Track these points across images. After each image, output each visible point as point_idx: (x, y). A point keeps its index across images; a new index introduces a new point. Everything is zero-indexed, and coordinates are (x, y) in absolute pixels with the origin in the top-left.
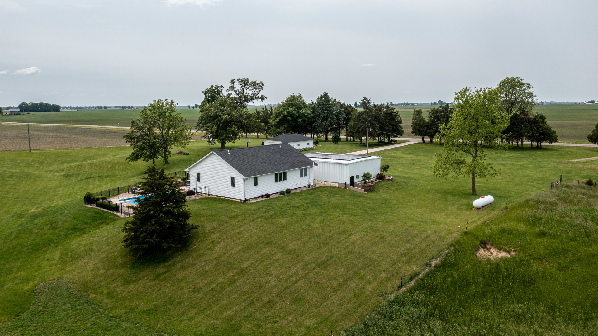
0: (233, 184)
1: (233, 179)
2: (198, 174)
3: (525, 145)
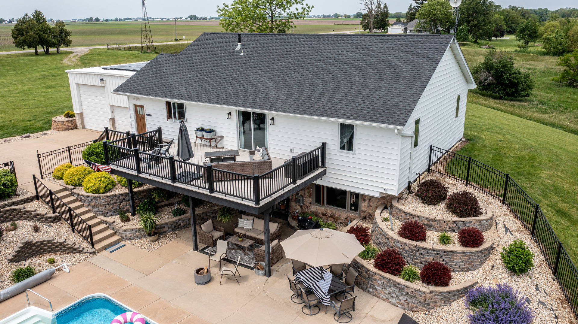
0: (457, 113)
1: (458, 100)
2: (417, 125)
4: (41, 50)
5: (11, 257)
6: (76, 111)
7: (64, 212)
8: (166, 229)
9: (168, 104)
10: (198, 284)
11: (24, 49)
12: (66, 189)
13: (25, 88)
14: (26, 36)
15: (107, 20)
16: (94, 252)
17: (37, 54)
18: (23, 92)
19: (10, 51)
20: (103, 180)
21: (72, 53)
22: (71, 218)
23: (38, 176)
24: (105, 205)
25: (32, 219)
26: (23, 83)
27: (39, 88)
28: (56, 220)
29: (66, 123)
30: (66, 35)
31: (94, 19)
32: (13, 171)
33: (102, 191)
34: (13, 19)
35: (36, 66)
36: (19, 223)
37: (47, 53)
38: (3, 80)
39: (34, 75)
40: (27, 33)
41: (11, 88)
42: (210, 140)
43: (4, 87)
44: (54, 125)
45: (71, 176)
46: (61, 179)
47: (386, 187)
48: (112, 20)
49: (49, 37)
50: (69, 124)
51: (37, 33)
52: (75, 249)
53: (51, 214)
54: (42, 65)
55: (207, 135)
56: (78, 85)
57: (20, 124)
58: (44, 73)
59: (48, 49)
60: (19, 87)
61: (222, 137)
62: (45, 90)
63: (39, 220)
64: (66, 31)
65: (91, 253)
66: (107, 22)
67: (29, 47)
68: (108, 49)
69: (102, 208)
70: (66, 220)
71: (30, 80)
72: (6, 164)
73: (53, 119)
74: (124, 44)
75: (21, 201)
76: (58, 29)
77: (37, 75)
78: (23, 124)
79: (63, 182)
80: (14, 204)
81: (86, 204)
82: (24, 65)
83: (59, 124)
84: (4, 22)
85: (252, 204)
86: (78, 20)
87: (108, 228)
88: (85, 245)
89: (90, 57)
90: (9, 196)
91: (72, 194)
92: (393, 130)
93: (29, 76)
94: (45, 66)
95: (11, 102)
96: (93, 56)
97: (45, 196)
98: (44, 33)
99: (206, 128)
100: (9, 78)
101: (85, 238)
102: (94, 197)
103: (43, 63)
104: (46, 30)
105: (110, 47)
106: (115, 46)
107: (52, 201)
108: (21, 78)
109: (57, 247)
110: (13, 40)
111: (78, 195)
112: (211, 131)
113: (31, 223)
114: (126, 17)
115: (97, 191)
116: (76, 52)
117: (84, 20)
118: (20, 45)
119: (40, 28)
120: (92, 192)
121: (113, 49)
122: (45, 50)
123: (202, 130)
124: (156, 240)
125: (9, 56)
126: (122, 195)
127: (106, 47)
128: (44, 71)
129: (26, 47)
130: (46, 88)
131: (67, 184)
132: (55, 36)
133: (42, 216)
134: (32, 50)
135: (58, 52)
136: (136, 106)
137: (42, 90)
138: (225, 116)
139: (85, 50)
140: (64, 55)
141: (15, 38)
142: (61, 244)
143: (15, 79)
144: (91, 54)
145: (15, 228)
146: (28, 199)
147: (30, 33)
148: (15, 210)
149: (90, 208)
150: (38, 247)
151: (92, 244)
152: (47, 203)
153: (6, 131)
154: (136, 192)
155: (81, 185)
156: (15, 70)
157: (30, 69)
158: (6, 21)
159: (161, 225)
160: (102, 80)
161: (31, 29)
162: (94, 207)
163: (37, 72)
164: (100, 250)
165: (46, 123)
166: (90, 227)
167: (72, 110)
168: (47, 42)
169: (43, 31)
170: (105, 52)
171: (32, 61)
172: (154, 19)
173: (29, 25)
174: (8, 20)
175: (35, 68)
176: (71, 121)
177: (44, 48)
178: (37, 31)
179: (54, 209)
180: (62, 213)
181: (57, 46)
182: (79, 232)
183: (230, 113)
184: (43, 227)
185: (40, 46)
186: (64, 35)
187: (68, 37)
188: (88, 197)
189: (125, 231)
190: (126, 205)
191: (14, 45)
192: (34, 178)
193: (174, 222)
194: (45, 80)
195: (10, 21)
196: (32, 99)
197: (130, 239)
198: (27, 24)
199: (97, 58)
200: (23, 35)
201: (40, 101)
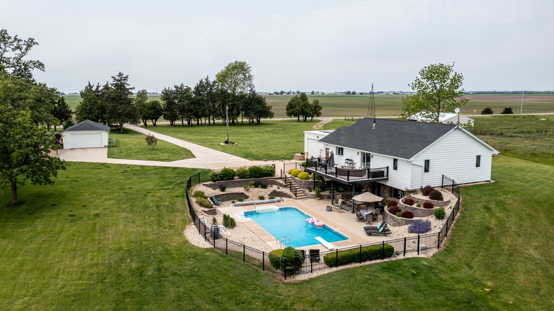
0: (478, 165)
1: (478, 158)
2: (427, 162)
3: (245, 122)
4: (301, 118)
5: (269, 194)
6: (306, 151)
7: (289, 185)
8: (324, 197)
9: (337, 147)
10: (327, 211)
11: (291, 117)
12: (291, 177)
13: (287, 141)
14: (294, 109)
15: (362, 94)
16: (296, 199)
17: (299, 121)
18: (285, 143)
19: (283, 118)
20: (305, 175)
21: (320, 121)
22: (291, 187)
23: (283, 170)
24: (304, 185)
25: (278, 185)
26: (286, 138)
27: (294, 142)
28: (286, 186)
29: (300, 157)
30: (319, 109)
31: (351, 92)
32: (275, 167)
33: (304, 179)
34: (290, 91)
35: (296, 129)
36: (273, 186)
37: (305, 121)
38: (277, 136)
39: (293, 134)
40: (295, 107)
41: (280, 140)
42: (350, 164)
43: (276, 140)
44: (295, 157)
45: (294, 172)
46: (291, 174)
47: (407, 186)
48: (366, 93)
49: (308, 110)
50: (301, 158)
51: (301, 107)
52: (290, 196)
53: (284, 184)
54: (300, 128)
55: (349, 162)
56: (308, 138)
57: (281, 156)
58: (300, 133)
59: (306, 118)
60: (284, 140)
61: (355, 163)
62: (297, 143)
63: (280, 186)
64: (319, 106)
65: (295, 199)
66: (362, 95)
67: (295, 116)
68: (345, 120)
69: (303, 185)
70: (289, 187)
71: (290, 136)
72: (273, 165)
73: (295, 154)
74: (357, 116)
75: (275, 178)
76: (314, 105)
77: (295, 134)
78: (282, 156)
79: (291, 175)
80: (273, 179)
81: (298, 183)
82: (290, 127)
83: (297, 157)
84: (284, 94)
85: (346, 181)
86: (339, 93)
87: (303, 193)
88: (294, 196)
89: (330, 125)
90: (272, 176)
91: (293, 179)
92: (405, 160)
93: (291, 135)
94: (301, 129)
95: (278, 147)
96: (333, 124)
97: (283, 178)
98: (305, 107)
99: (350, 159)
100: (280, 135)
101: (294, 194)
102: (301, 181)
103: (301, 127)
104: (306, 105)
105: (347, 118)
106: (350, 118)
107: (286, 180)
108: (286, 135)
109: (284, 195)
110: (286, 111)
111: (295, 179)
112: (351, 160)
113: (277, 186)
114: (379, 91)
115: (302, 179)
116: (323, 121)
117: (344, 93)
118: (289, 115)
119: (303, 104)
120: (300, 179)
121: (348, 120)
122: (304, 118)
123: (348, 159)
124: (320, 200)
125: (282, 121)
126: (311, 181)
127: (344, 118)
128: (300, 132)
129: (293, 116)
130: (298, 142)
131: (292, 175)
132: (311, 110)
133: (281, 184)
134: (296, 118)
135: (312, 120)
136: (326, 149)
137: (296, 143)
138: (356, 154)
139: (330, 119)
140: (315, 123)
141: (287, 110)
142: (286, 194)
143: (283, 135)
144: (333, 123)
145: (272, 186)
146: (278, 178)
147: (297, 107)
148: (273, 181)
149: (299, 185)
150: (278, 193)
151: (296, 196)
152: (284, 181)
153: (274, 158)
154: (316, 182)
155: (297, 177)
156: (284, 130)
157: (292, 131)
158: (285, 93)
159: (323, 195)
160: (318, 137)
161: (298, 105)
162: (300, 185)
163: (296, 132)
164: (298, 199)
165: (292, 157)
166: (296, 189)
167: (304, 151)
168: (306, 113)
169: (305, 106)
170: (342, 122)
171: (295, 126)
172: (404, 93)
173: (297, 102)
174: (287, 92)
175: (295, 130)
176: (303, 156)
177: (303, 117)
178: (301, 106)
179: (286, 183)
180: (288, 185)
181: (312, 116)
182: (293, 192)
183: (358, 153)
184: (281, 188)
185: (301, 116)
186: (317, 109)
187: (320, 111)
188: (299, 180)
189: (309, 194)
190: (312, 186)
191: (286, 114)
192: (281, 170)
193: (328, 195)
194: (298, 138)
195: (288, 93)
196: (289, 147)
197: (310, 198)
198: (296, 101)
199: (334, 125)
200: (292, 108)
201: (292, 148)
